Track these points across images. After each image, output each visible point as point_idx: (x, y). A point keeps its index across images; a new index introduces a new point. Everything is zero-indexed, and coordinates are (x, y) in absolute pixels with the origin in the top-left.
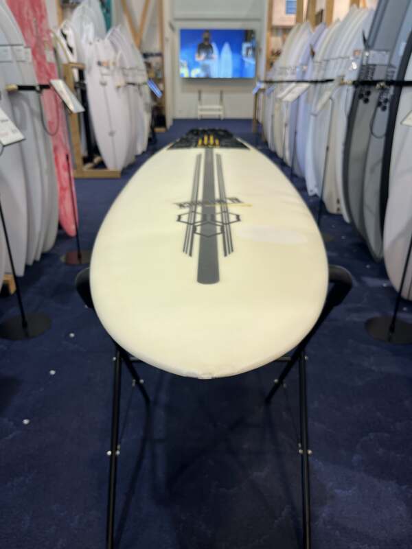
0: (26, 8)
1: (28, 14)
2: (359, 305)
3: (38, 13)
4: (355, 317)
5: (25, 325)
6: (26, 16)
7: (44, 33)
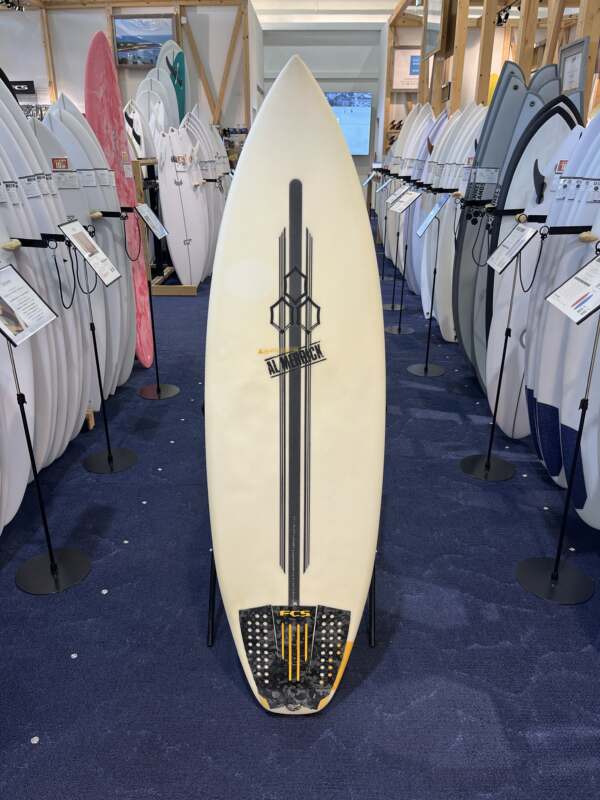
0: (106, 122)
1: (107, 128)
2: (459, 443)
3: (117, 125)
4: (452, 455)
5: (110, 459)
6: (105, 131)
7: (123, 146)
